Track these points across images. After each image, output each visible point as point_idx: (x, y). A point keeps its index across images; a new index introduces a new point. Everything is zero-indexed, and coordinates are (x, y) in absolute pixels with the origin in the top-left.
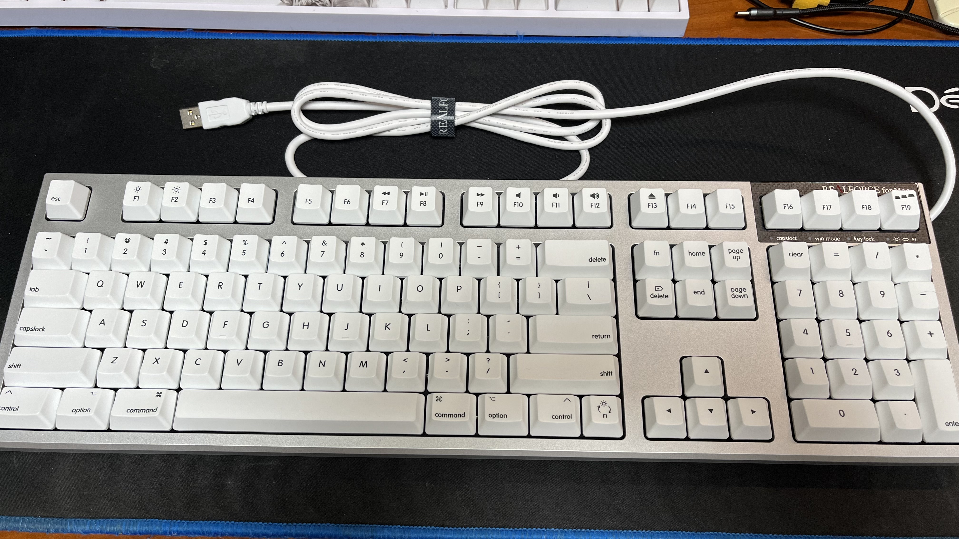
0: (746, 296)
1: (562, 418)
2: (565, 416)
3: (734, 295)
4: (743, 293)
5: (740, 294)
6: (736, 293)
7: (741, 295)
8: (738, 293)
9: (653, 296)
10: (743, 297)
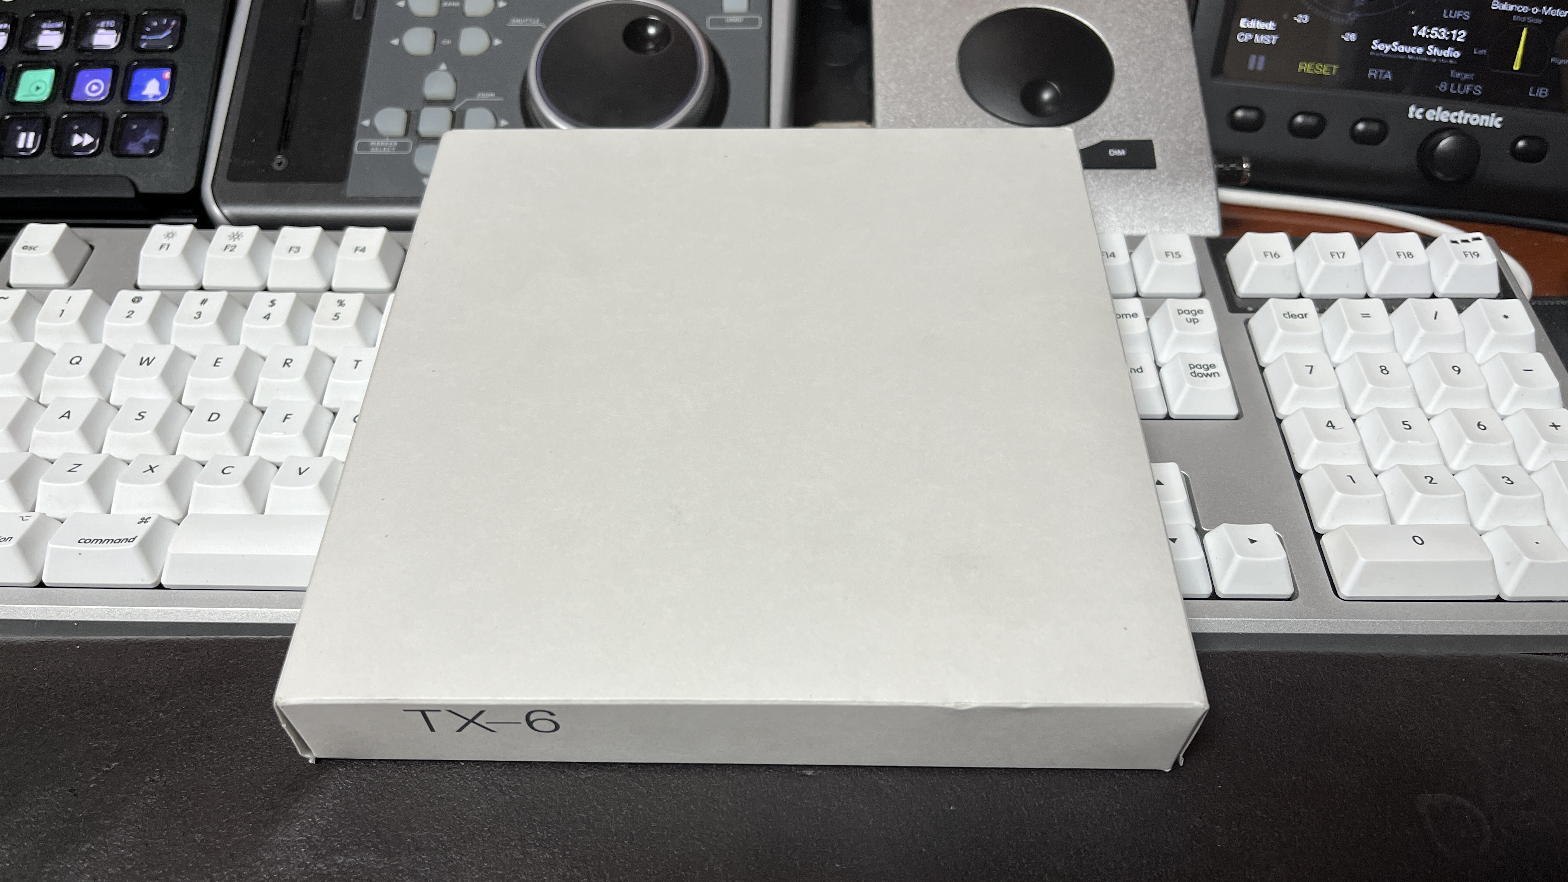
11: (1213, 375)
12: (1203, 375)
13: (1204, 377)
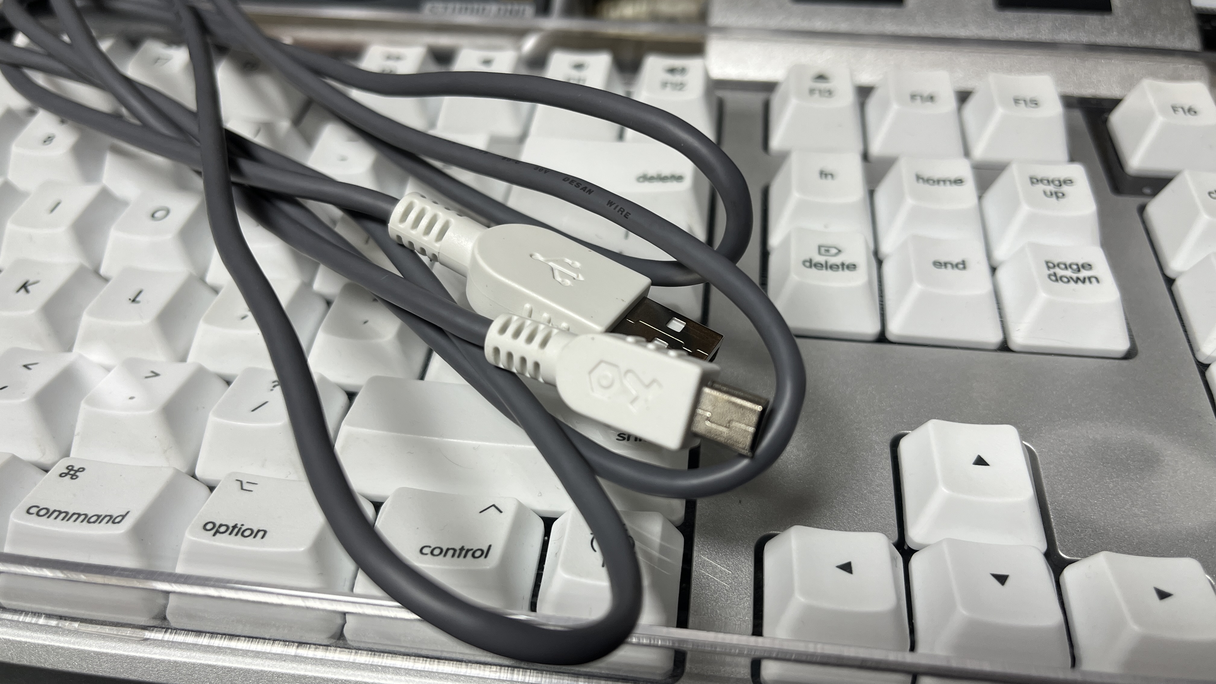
0: (1093, 280)
1: (453, 556)
2: (468, 551)
3: (1055, 274)
4: (1084, 274)
5: (1075, 276)
6: (1060, 272)
7: (1078, 279)
8: (1069, 273)
9: (811, 264)
10: (1084, 281)
11: (1087, 280)
12: (1069, 280)
13: (1072, 283)
